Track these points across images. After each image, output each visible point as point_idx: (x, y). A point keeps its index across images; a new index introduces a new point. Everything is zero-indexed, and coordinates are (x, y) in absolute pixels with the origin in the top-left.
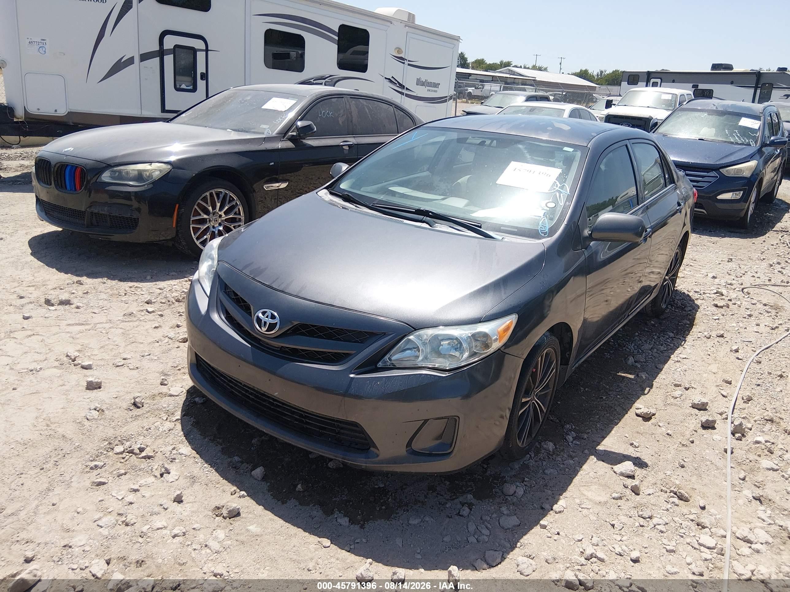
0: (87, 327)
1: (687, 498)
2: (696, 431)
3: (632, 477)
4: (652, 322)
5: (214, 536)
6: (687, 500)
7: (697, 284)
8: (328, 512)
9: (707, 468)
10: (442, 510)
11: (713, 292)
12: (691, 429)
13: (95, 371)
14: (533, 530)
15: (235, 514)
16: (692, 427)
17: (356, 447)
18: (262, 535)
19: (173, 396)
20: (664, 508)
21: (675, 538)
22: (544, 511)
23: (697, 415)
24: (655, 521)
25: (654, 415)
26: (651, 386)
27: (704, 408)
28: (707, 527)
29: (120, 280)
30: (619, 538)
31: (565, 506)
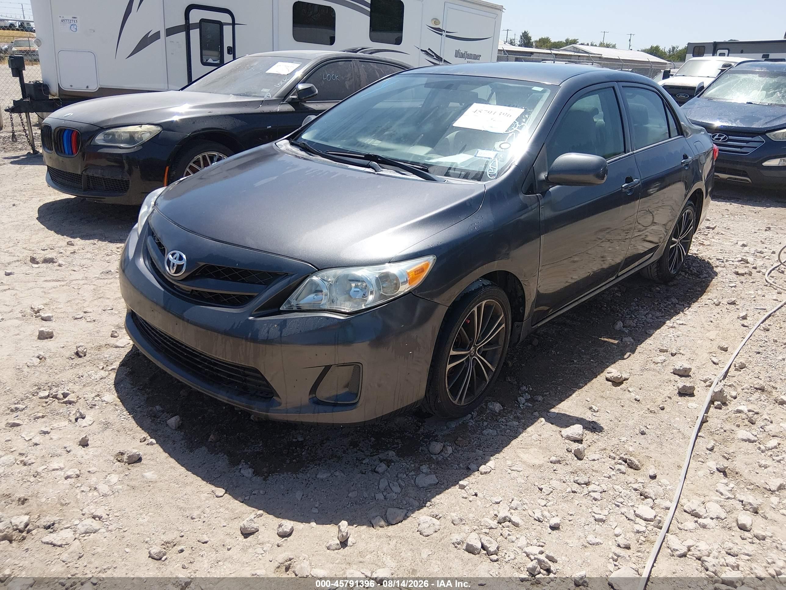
0: (62, 283)
1: (637, 466)
2: (670, 398)
3: (580, 441)
4: (658, 289)
5: (107, 479)
6: (637, 468)
7: (722, 251)
8: (234, 462)
9: (671, 436)
10: (358, 466)
11: (737, 260)
12: (665, 395)
13: (54, 323)
14: (450, 489)
15: (136, 460)
16: (667, 393)
17: (261, 395)
18: (156, 482)
19: (119, 347)
20: (606, 475)
21: (609, 507)
22: (468, 471)
23: (676, 382)
24: (591, 487)
25: (626, 379)
26: (633, 351)
27: (686, 374)
28: (651, 498)
29: (111, 242)
30: (543, 502)
31: (493, 467)
